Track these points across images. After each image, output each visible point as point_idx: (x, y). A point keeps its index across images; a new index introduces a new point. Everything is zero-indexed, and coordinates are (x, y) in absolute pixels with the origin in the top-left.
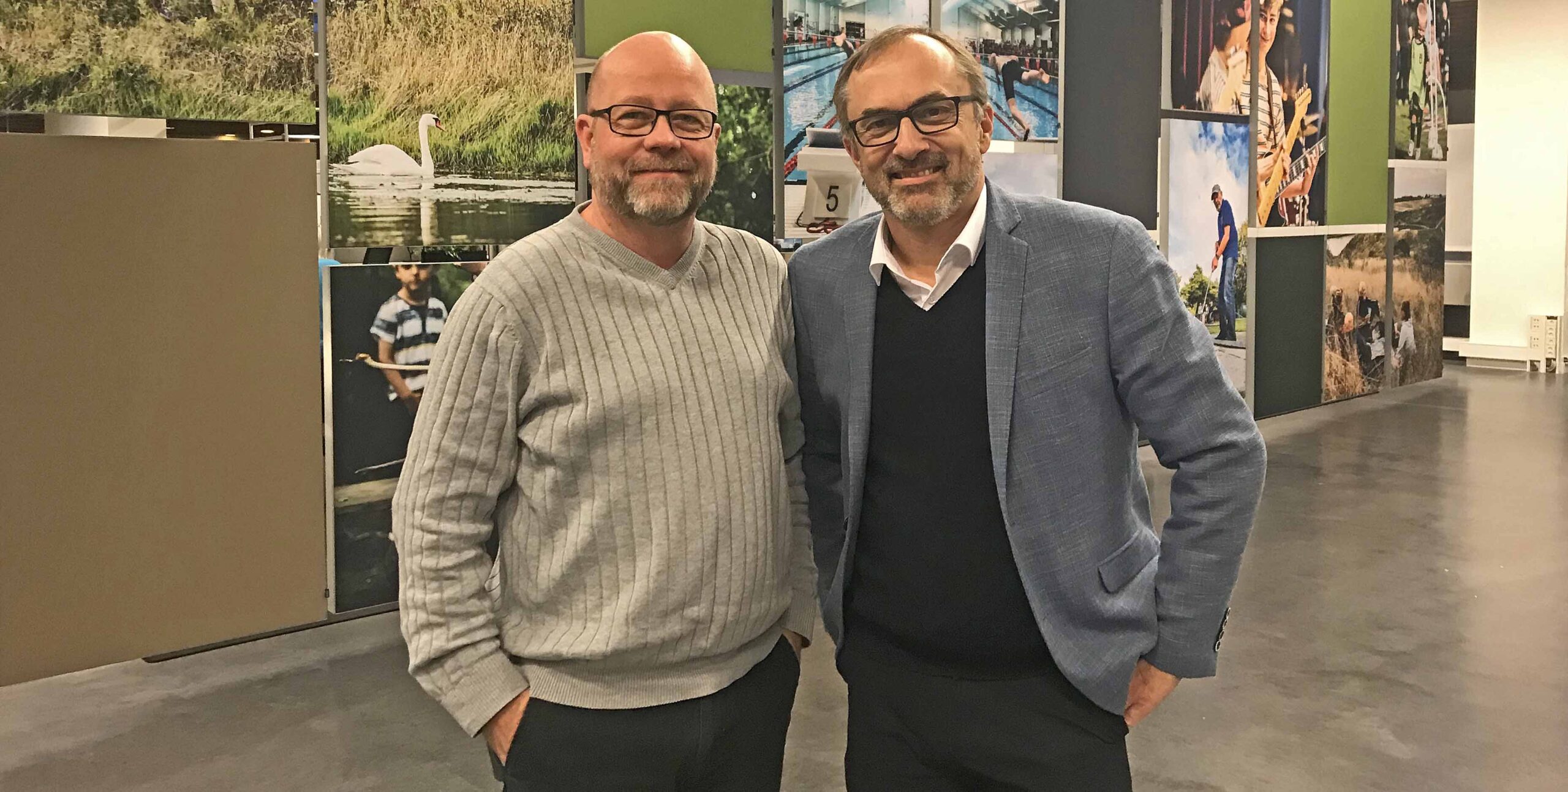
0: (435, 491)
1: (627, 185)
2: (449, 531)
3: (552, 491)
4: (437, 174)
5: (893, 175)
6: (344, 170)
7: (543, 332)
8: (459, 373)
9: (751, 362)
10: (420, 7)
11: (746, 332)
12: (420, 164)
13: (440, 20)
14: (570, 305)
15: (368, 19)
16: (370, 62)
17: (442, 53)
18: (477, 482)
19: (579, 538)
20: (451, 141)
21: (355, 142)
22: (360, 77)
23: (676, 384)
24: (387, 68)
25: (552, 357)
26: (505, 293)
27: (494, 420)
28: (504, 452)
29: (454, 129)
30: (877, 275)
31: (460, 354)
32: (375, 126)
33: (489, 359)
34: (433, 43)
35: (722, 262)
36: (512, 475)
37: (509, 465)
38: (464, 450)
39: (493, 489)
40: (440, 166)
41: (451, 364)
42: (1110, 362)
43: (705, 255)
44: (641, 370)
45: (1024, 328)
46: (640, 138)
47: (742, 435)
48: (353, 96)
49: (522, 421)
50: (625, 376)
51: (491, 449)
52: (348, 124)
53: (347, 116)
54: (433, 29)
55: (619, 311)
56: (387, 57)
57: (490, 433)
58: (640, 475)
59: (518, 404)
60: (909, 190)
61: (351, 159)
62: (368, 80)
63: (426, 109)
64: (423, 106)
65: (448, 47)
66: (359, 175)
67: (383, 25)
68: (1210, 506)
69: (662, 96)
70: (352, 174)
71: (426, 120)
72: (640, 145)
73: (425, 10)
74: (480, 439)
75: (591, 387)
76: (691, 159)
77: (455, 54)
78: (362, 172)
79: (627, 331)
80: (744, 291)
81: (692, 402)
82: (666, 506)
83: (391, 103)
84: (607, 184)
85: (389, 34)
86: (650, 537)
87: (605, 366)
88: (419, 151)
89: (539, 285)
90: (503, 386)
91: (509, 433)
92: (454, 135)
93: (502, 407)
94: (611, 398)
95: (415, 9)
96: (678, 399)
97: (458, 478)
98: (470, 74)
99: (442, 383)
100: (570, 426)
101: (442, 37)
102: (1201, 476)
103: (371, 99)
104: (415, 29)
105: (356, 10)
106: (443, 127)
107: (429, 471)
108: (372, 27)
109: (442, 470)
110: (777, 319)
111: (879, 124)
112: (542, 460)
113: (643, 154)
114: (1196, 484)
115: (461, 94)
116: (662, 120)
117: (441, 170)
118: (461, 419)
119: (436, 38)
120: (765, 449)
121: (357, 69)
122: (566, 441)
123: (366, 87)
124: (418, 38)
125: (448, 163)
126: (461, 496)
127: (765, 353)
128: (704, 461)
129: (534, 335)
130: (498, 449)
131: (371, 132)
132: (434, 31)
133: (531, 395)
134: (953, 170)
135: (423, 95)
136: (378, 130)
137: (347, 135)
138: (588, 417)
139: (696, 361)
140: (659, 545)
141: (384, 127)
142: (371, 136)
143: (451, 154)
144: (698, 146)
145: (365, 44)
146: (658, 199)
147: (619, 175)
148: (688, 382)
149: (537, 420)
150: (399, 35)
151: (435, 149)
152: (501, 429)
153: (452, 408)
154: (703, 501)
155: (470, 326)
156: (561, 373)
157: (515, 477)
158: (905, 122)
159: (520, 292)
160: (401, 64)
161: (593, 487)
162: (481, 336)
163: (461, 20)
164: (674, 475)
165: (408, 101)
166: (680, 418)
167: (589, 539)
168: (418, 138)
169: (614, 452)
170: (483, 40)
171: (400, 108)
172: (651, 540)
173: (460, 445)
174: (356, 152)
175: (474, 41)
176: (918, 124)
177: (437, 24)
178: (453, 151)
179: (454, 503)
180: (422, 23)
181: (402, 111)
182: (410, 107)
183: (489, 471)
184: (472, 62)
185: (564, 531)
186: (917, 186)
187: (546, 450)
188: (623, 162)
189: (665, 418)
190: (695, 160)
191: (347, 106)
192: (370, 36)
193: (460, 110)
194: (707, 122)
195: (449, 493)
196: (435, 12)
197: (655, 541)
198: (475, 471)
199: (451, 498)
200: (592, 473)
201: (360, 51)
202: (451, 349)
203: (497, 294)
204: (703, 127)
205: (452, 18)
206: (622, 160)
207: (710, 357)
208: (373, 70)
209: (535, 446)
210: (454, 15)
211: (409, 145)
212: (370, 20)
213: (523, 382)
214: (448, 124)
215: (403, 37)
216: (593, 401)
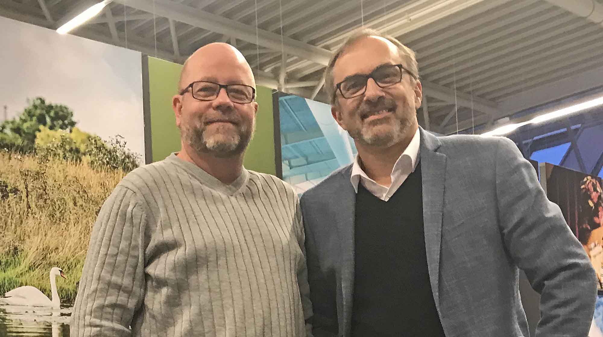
0: (99, 302)
1: (203, 130)
2: (106, 325)
3: (165, 303)
4: (62, 306)
5: (364, 117)
6: (3, 302)
7: (159, 208)
8: (110, 234)
9: (280, 238)
10: (49, 198)
11: (276, 222)
12: (51, 299)
13: (62, 208)
14: (173, 194)
15: (16, 205)
16: (18, 232)
17: (64, 228)
18: (122, 298)
19: (183, 329)
20: (71, 286)
21: (10, 284)
22: (12, 242)
23: (236, 242)
24: (29, 237)
25: (164, 221)
26: (136, 186)
27: (131, 261)
28: (137, 283)
29: (73, 278)
30: (356, 186)
31: (110, 223)
32: (21, 274)
33: (127, 224)
34: (58, 222)
35: (260, 187)
36: (142, 299)
37: (141, 291)
38: (114, 279)
39: (132, 304)
40: (64, 302)
41: (105, 231)
42: (499, 221)
43: (249, 182)
44: (216, 231)
45: (447, 201)
46: (210, 102)
47: (276, 276)
48: (8, 255)
49: (147, 262)
50: (206, 233)
51: (130, 279)
52: (5, 272)
53: (4, 266)
54: (58, 213)
55: (202, 202)
56: (29, 230)
57: (129, 269)
58: (218, 290)
59: (145, 250)
60: (374, 123)
61: (7, 294)
62: (17, 244)
63: (54, 264)
64: (52, 262)
65: (68, 225)
66: (12, 305)
67: (26, 210)
68: (565, 304)
69: (222, 77)
70: (8, 304)
71: (55, 271)
72: (210, 106)
73: (52, 200)
74: (123, 273)
75: (188, 238)
76: (239, 115)
77: (72, 229)
78: (14, 303)
79: (206, 213)
80: (273, 202)
81: (246, 253)
82: (233, 307)
83: (32, 259)
84: (190, 131)
85: (30, 215)
86: (224, 325)
87: (195, 229)
88: (50, 291)
89: (155, 182)
90: (136, 240)
91: (139, 270)
92: (72, 282)
93: (136, 254)
94: (199, 244)
95: (46, 200)
96: (238, 251)
97: (111, 295)
98: (82, 242)
99: (99, 241)
100: (176, 260)
101: (63, 218)
102: (558, 286)
103: (19, 256)
104: (46, 212)
105: (9, 199)
106: (65, 276)
107: (93, 292)
108: (19, 210)
109: (102, 290)
110: (294, 221)
111: (354, 86)
112: (161, 283)
113: (211, 111)
114: (556, 292)
115: (77, 255)
116: (223, 91)
117: (65, 304)
118: (112, 260)
119: (60, 219)
120: (290, 287)
121: (9, 237)
122: (174, 269)
123: (16, 248)
124: (48, 219)
125: (69, 300)
126: (114, 306)
127: (288, 235)
128: (254, 286)
129: (153, 210)
130: (134, 279)
131: (19, 277)
132: (58, 215)
133: (152, 244)
134: (400, 111)
135: (52, 255)
136: (24, 277)
137: (4, 279)
138: (186, 253)
139: (247, 233)
140: (230, 329)
141: (28, 274)
142: (20, 280)
143: (71, 294)
144: (245, 107)
145: (14, 221)
146: (220, 138)
147: (198, 125)
148: (243, 242)
149: (156, 261)
150: (36, 216)
151: (61, 290)
152: (135, 267)
153: (106, 254)
154: (254, 308)
155: (116, 207)
156: (169, 230)
157: (144, 300)
158: (370, 82)
159: (144, 184)
160: (38, 234)
161: (190, 299)
162: (122, 211)
163: (76, 208)
164: (237, 291)
165: (43, 258)
166: (240, 261)
167: (189, 328)
168: (50, 282)
169: (202, 276)
170: (90, 221)
171: (38, 263)
172: (225, 328)
173: (111, 275)
174: (10, 290)
175: (84, 221)
176: (378, 83)
177: (61, 210)
178: (72, 292)
179: (109, 310)
180: (51, 208)
181: (39, 265)
182: (44, 262)
183: (130, 293)
184: (83, 234)
185: (173, 327)
186: (378, 120)
187: (162, 276)
188: (200, 117)
189: (231, 259)
190: (242, 116)
191: (4, 261)
192: (18, 216)
193: (76, 266)
194: (249, 93)
195: (106, 303)
196: (59, 202)
197: (227, 328)
198: (121, 292)
199: (108, 306)
200: (189, 291)
201: (11, 226)
202: (104, 222)
203: (130, 186)
204: (247, 98)
205: (70, 206)
206: (199, 115)
207: (255, 232)
208: (20, 237)
209: (156, 275)
210: (71, 204)
211: (43, 287)
212: (17, 206)
213: (147, 237)
214: (69, 275)
215: (38, 218)
216: (190, 245)
